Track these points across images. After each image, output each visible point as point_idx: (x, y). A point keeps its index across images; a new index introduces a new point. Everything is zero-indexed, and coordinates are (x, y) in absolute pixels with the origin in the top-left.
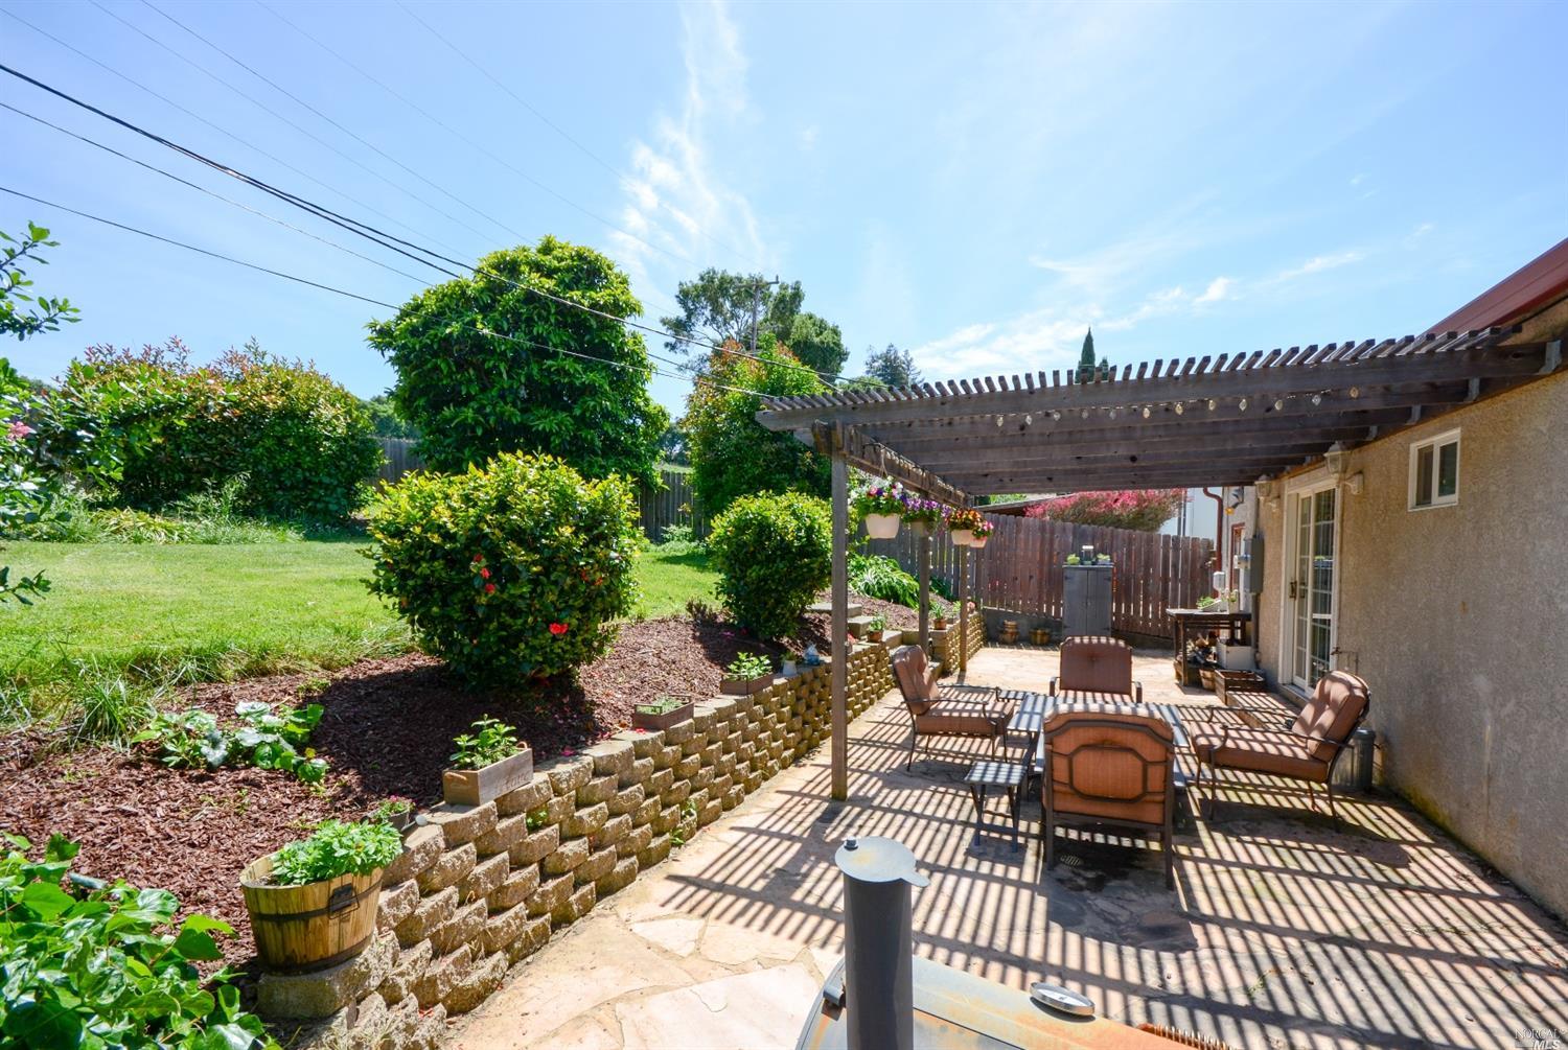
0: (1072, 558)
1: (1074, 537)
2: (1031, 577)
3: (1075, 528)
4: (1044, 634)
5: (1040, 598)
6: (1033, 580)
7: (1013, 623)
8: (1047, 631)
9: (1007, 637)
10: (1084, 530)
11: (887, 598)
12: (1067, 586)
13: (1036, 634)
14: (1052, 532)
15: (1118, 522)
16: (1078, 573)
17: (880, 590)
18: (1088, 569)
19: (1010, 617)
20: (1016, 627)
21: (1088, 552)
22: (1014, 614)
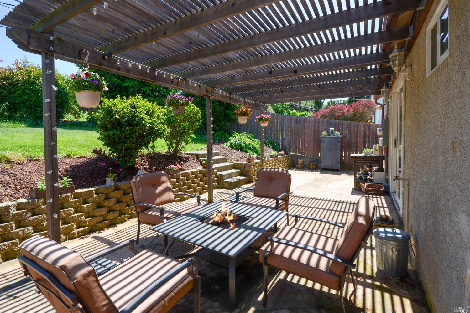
0: (324, 133)
1: (327, 124)
2: (311, 141)
3: (327, 121)
4: (313, 165)
5: (314, 150)
6: (311, 143)
7: (302, 160)
8: (315, 163)
9: (299, 166)
10: (331, 122)
11: (238, 149)
12: (322, 145)
13: (310, 165)
14: (319, 122)
15: (346, 118)
16: (327, 139)
17: (235, 146)
18: (332, 138)
19: (301, 157)
20: (303, 162)
21: (332, 131)
22: (304, 156)
